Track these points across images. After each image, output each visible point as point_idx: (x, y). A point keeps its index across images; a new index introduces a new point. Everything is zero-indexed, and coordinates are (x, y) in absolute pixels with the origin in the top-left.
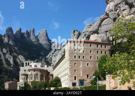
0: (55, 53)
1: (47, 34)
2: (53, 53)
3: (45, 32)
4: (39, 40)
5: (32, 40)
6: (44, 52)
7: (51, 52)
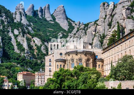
0: (78, 33)
1: (65, 10)
2: (75, 34)
3: (62, 8)
4: (55, 19)
5: (47, 18)
6: (62, 33)
7: (72, 33)
